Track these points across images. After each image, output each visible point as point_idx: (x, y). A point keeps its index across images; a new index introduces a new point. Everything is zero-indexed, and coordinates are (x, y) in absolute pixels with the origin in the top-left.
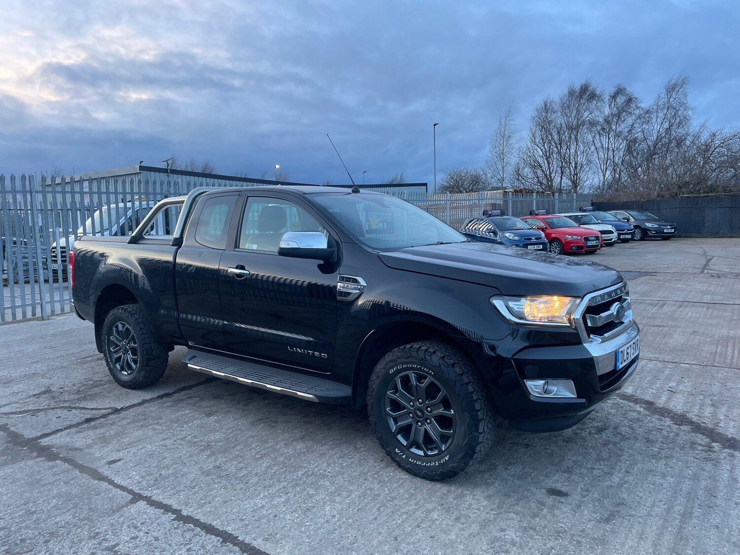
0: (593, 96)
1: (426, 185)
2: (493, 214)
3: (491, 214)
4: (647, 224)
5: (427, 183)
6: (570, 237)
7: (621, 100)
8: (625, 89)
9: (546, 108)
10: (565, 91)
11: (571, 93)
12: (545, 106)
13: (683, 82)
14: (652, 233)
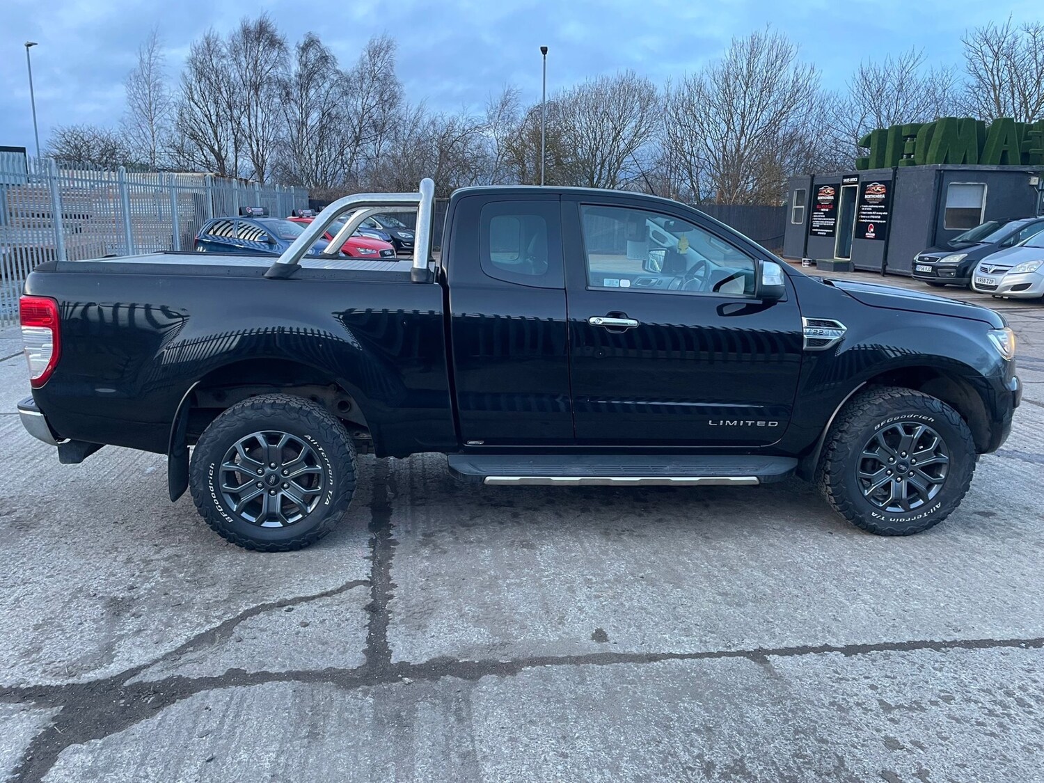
0: (274, 43)
1: (22, 150)
2: (254, 214)
3: (251, 213)
4: (399, 233)
5: (24, 148)
6: (363, 250)
7: (312, 55)
8: (319, 42)
9: (210, 47)
10: (237, 27)
11: (246, 32)
12: (208, 45)
13: (388, 47)
14: (406, 245)
